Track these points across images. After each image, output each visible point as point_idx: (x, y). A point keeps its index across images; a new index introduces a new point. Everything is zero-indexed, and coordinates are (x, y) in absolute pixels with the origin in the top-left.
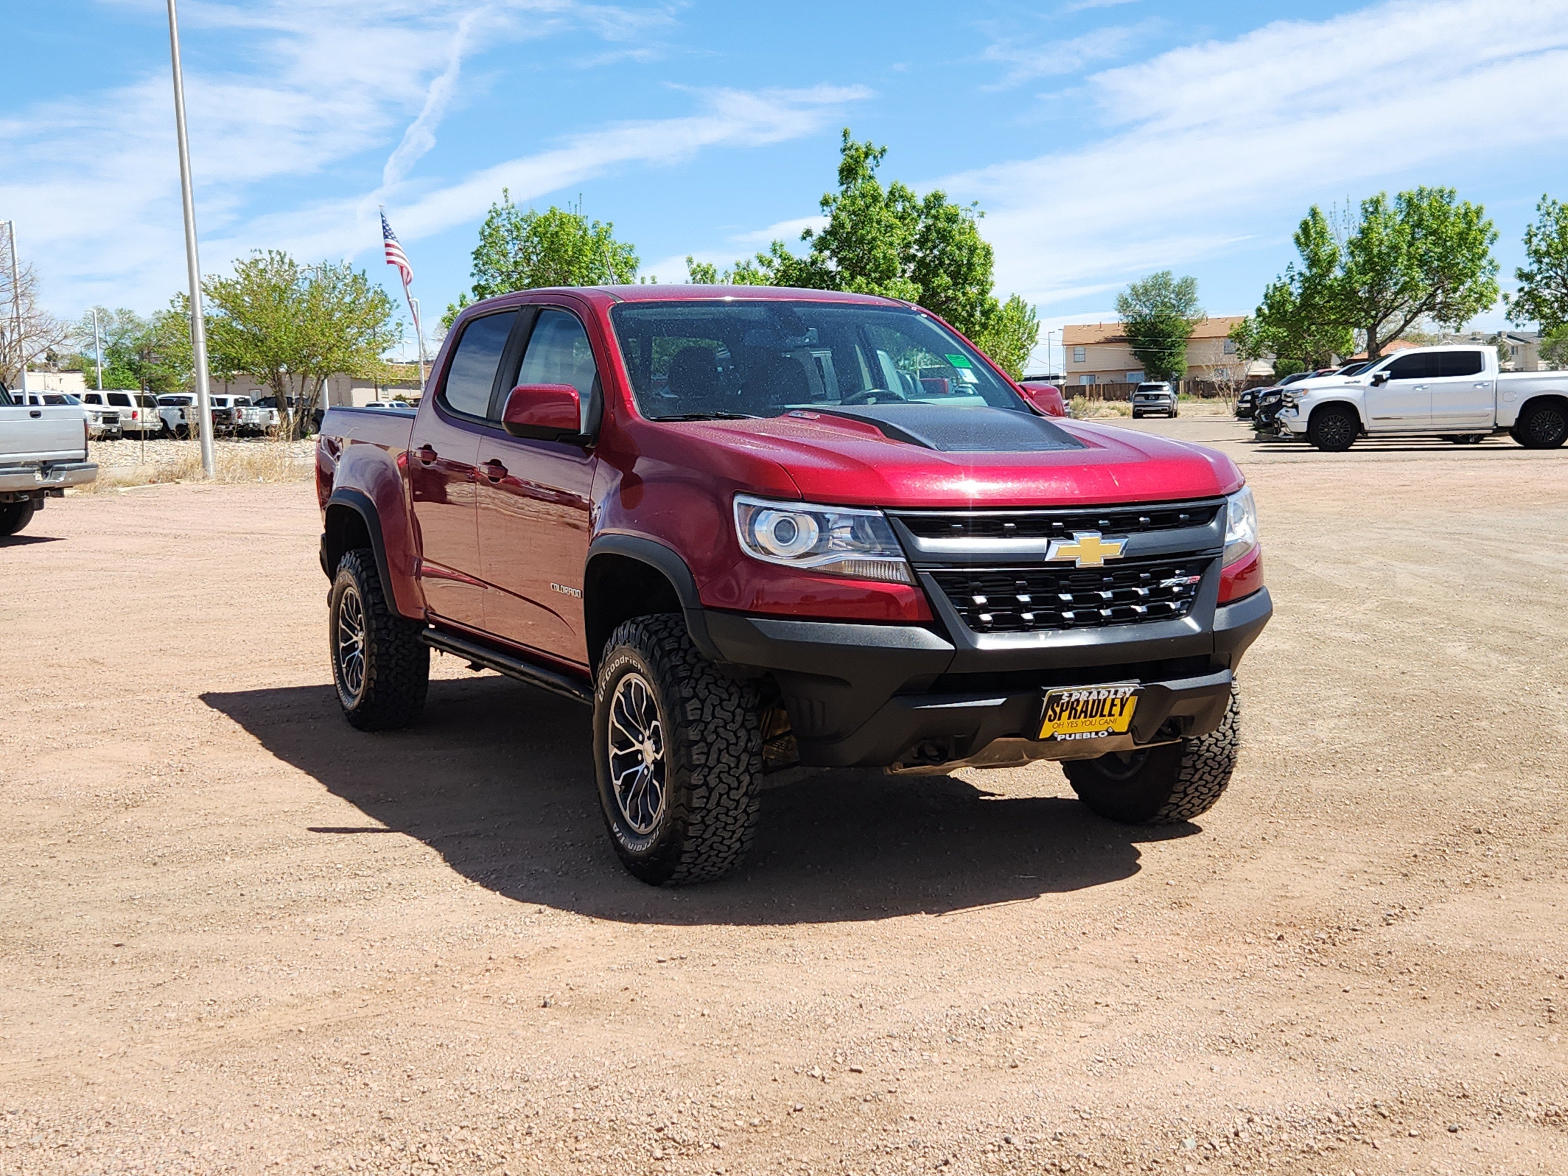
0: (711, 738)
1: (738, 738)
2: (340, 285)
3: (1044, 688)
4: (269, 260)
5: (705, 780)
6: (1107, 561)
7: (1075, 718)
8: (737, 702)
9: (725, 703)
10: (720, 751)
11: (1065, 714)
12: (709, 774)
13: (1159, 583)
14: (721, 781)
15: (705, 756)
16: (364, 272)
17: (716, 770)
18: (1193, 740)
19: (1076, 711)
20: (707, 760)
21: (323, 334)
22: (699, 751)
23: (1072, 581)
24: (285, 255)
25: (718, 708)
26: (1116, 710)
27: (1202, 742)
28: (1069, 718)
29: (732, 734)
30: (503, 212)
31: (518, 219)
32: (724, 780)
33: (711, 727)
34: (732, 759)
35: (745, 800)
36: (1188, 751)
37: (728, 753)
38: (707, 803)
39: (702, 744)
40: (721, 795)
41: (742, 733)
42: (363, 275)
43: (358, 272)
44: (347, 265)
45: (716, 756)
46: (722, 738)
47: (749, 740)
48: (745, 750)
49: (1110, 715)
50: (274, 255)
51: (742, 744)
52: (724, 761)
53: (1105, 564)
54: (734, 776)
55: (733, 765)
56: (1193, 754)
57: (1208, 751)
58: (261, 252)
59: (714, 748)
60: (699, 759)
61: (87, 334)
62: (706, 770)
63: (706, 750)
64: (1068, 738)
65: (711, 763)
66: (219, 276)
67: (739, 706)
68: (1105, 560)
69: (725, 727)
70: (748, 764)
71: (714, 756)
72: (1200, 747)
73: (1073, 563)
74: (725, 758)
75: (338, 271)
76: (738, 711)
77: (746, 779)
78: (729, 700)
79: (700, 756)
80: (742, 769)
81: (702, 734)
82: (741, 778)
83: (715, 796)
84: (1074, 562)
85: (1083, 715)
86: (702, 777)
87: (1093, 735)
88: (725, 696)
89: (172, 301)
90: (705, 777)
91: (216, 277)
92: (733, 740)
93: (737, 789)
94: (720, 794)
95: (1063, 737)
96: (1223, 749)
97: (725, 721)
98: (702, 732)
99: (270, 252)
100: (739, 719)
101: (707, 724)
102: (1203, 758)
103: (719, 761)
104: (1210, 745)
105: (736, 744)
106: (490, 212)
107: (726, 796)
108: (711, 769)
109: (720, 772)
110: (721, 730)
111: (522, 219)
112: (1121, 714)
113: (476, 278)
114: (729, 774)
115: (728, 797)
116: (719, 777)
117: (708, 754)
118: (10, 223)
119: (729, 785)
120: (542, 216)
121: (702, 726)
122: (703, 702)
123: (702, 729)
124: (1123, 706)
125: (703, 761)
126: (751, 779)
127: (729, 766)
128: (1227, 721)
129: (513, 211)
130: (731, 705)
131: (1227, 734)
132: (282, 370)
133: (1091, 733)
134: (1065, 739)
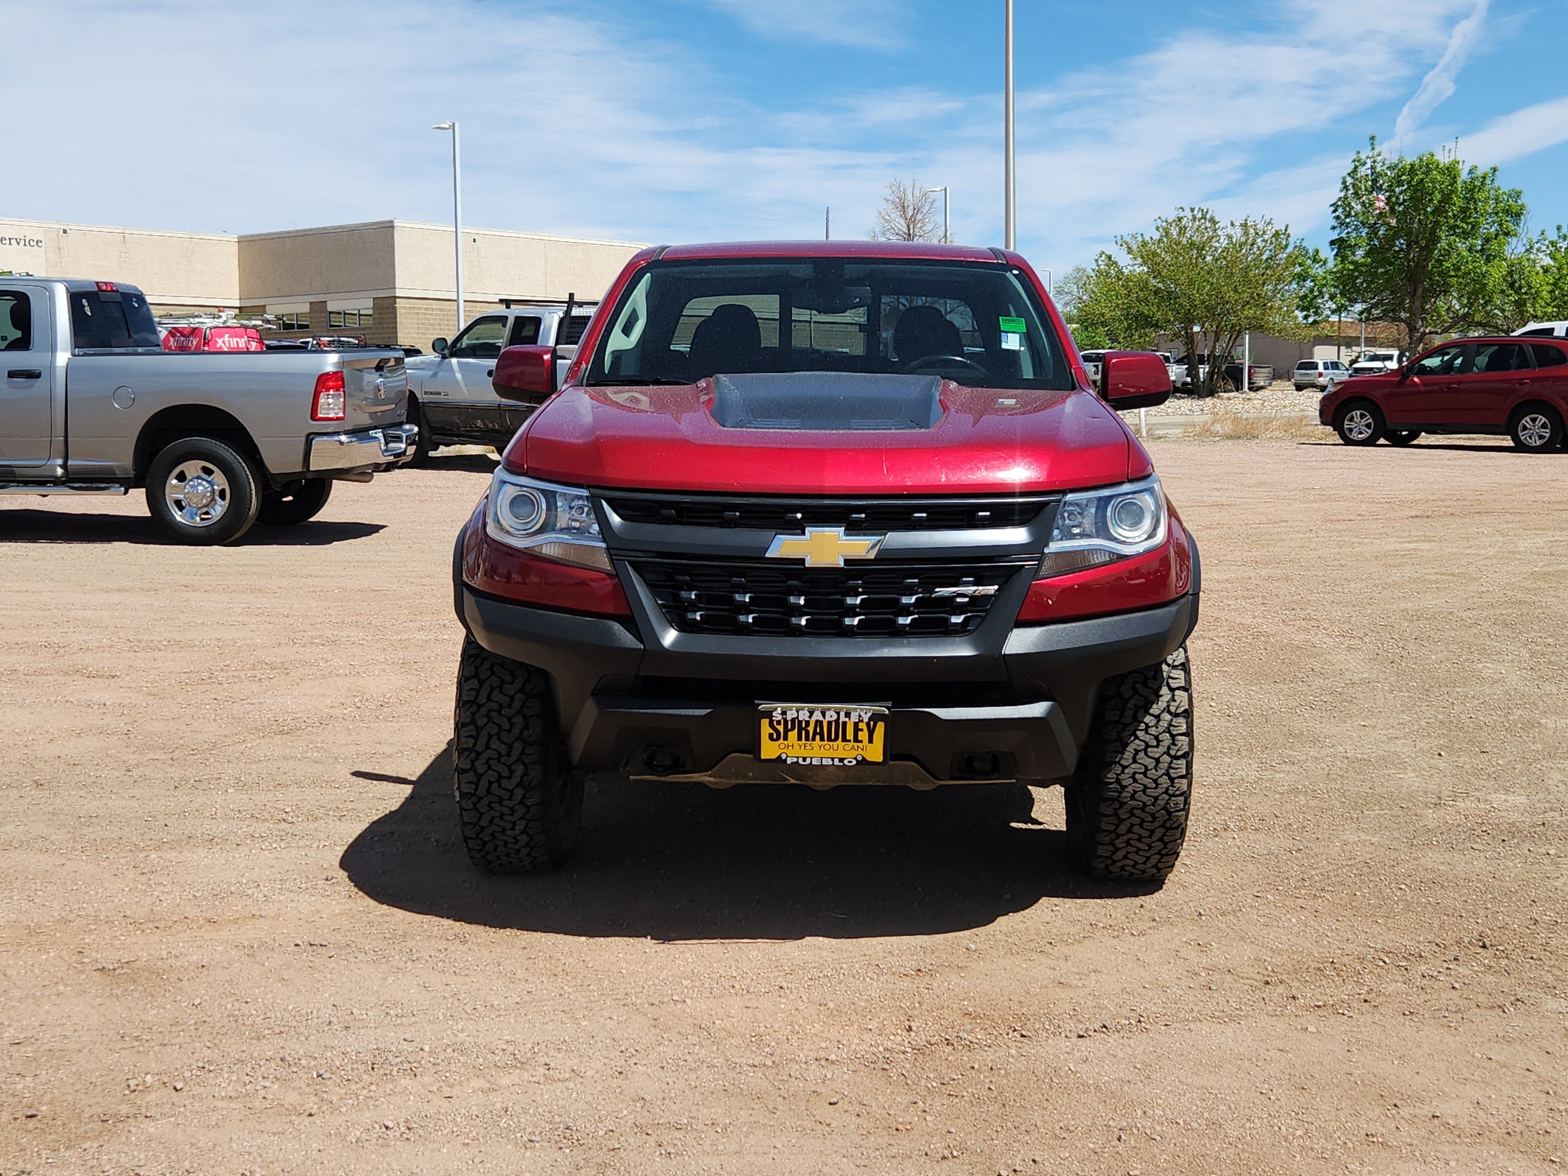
0: (481, 722)
1: (512, 724)
2: (1259, 240)
3: (756, 702)
4: (1191, 218)
5: (473, 764)
6: (847, 562)
7: (807, 739)
8: (520, 686)
9: (505, 686)
10: (490, 736)
11: (793, 735)
12: (477, 758)
13: (932, 591)
14: (490, 768)
15: (473, 741)
16: (1287, 226)
17: (484, 757)
18: (1111, 783)
19: (807, 733)
20: (475, 744)
21: (1236, 291)
22: (467, 734)
23: (803, 582)
24: (1207, 212)
25: (496, 692)
26: (863, 735)
27: (1124, 788)
28: (800, 739)
29: (506, 719)
30: (1369, 161)
31: (1384, 168)
32: (494, 768)
33: (484, 710)
34: (503, 746)
35: (519, 791)
36: (1105, 796)
37: (499, 739)
38: (476, 789)
39: (472, 727)
40: (491, 783)
41: (518, 720)
42: (1286, 230)
43: (1279, 226)
44: (1268, 220)
45: (485, 741)
46: (494, 723)
47: (526, 727)
48: (520, 738)
49: (856, 740)
50: (1195, 212)
51: (516, 731)
52: (493, 747)
53: (845, 565)
54: (504, 764)
55: (503, 752)
56: (1113, 800)
57: (1133, 798)
58: (1183, 210)
59: (484, 733)
60: (466, 742)
61: (1066, 293)
62: (473, 755)
63: (474, 733)
64: (801, 761)
65: (479, 748)
66: (1142, 235)
67: (521, 691)
68: (845, 560)
69: (499, 712)
70: (522, 753)
71: (482, 741)
72: (1121, 793)
73: (802, 561)
74: (495, 743)
75: (1258, 227)
76: (520, 695)
77: (519, 769)
78: (512, 684)
79: (469, 739)
80: (514, 757)
81: (473, 716)
82: (514, 767)
83: (484, 783)
84: (804, 560)
85: (818, 737)
86: (468, 761)
87: (836, 762)
88: (508, 678)
89: (1096, 260)
90: (473, 762)
91: (1139, 235)
92: (506, 726)
93: (509, 778)
94: (489, 781)
95: (795, 760)
96: (1156, 798)
97: (500, 705)
98: (473, 714)
99: (1192, 210)
100: (517, 705)
101: (480, 706)
102: (1127, 807)
103: (488, 747)
104: (1135, 792)
105: (509, 731)
106: (1354, 161)
107: (496, 784)
108: (478, 754)
109: (489, 759)
110: (494, 714)
111: (1388, 168)
112: (871, 741)
113: (1338, 231)
114: (500, 762)
115: (500, 786)
116: (487, 763)
117: (476, 738)
118: (946, 189)
119: (499, 773)
120: (1409, 162)
121: (474, 708)
122: (481, 683)
123: (474, 711)
124: (871, 733)
125: (471, 745)
126: (526, 770)
127: (499, 753)
128: (1161, 765)
129: (1379, 159)
130: (510, 689)
131: (1160, 781)
132: (1196, 329)
133: (833, 759)
134: (797, 762)
